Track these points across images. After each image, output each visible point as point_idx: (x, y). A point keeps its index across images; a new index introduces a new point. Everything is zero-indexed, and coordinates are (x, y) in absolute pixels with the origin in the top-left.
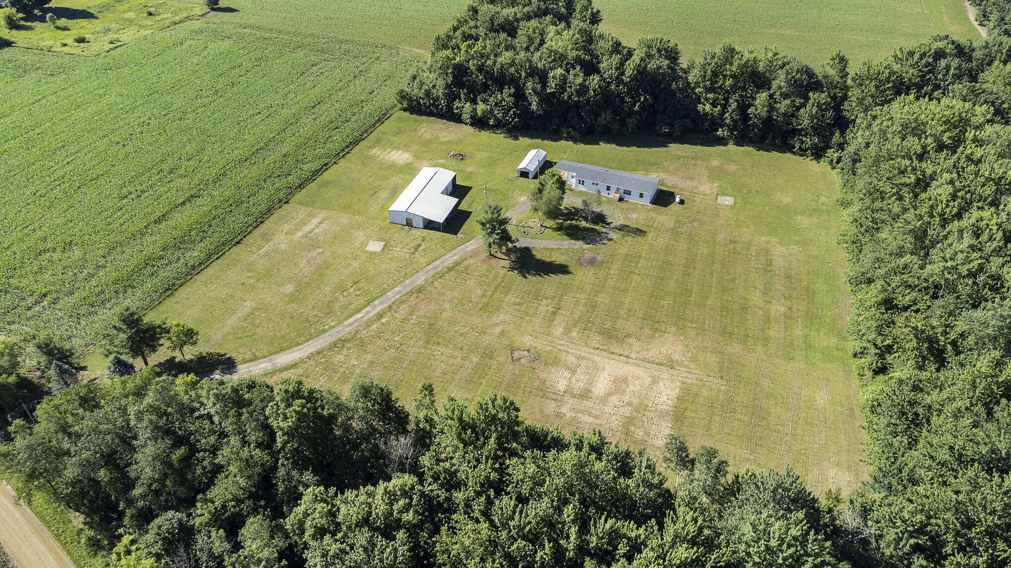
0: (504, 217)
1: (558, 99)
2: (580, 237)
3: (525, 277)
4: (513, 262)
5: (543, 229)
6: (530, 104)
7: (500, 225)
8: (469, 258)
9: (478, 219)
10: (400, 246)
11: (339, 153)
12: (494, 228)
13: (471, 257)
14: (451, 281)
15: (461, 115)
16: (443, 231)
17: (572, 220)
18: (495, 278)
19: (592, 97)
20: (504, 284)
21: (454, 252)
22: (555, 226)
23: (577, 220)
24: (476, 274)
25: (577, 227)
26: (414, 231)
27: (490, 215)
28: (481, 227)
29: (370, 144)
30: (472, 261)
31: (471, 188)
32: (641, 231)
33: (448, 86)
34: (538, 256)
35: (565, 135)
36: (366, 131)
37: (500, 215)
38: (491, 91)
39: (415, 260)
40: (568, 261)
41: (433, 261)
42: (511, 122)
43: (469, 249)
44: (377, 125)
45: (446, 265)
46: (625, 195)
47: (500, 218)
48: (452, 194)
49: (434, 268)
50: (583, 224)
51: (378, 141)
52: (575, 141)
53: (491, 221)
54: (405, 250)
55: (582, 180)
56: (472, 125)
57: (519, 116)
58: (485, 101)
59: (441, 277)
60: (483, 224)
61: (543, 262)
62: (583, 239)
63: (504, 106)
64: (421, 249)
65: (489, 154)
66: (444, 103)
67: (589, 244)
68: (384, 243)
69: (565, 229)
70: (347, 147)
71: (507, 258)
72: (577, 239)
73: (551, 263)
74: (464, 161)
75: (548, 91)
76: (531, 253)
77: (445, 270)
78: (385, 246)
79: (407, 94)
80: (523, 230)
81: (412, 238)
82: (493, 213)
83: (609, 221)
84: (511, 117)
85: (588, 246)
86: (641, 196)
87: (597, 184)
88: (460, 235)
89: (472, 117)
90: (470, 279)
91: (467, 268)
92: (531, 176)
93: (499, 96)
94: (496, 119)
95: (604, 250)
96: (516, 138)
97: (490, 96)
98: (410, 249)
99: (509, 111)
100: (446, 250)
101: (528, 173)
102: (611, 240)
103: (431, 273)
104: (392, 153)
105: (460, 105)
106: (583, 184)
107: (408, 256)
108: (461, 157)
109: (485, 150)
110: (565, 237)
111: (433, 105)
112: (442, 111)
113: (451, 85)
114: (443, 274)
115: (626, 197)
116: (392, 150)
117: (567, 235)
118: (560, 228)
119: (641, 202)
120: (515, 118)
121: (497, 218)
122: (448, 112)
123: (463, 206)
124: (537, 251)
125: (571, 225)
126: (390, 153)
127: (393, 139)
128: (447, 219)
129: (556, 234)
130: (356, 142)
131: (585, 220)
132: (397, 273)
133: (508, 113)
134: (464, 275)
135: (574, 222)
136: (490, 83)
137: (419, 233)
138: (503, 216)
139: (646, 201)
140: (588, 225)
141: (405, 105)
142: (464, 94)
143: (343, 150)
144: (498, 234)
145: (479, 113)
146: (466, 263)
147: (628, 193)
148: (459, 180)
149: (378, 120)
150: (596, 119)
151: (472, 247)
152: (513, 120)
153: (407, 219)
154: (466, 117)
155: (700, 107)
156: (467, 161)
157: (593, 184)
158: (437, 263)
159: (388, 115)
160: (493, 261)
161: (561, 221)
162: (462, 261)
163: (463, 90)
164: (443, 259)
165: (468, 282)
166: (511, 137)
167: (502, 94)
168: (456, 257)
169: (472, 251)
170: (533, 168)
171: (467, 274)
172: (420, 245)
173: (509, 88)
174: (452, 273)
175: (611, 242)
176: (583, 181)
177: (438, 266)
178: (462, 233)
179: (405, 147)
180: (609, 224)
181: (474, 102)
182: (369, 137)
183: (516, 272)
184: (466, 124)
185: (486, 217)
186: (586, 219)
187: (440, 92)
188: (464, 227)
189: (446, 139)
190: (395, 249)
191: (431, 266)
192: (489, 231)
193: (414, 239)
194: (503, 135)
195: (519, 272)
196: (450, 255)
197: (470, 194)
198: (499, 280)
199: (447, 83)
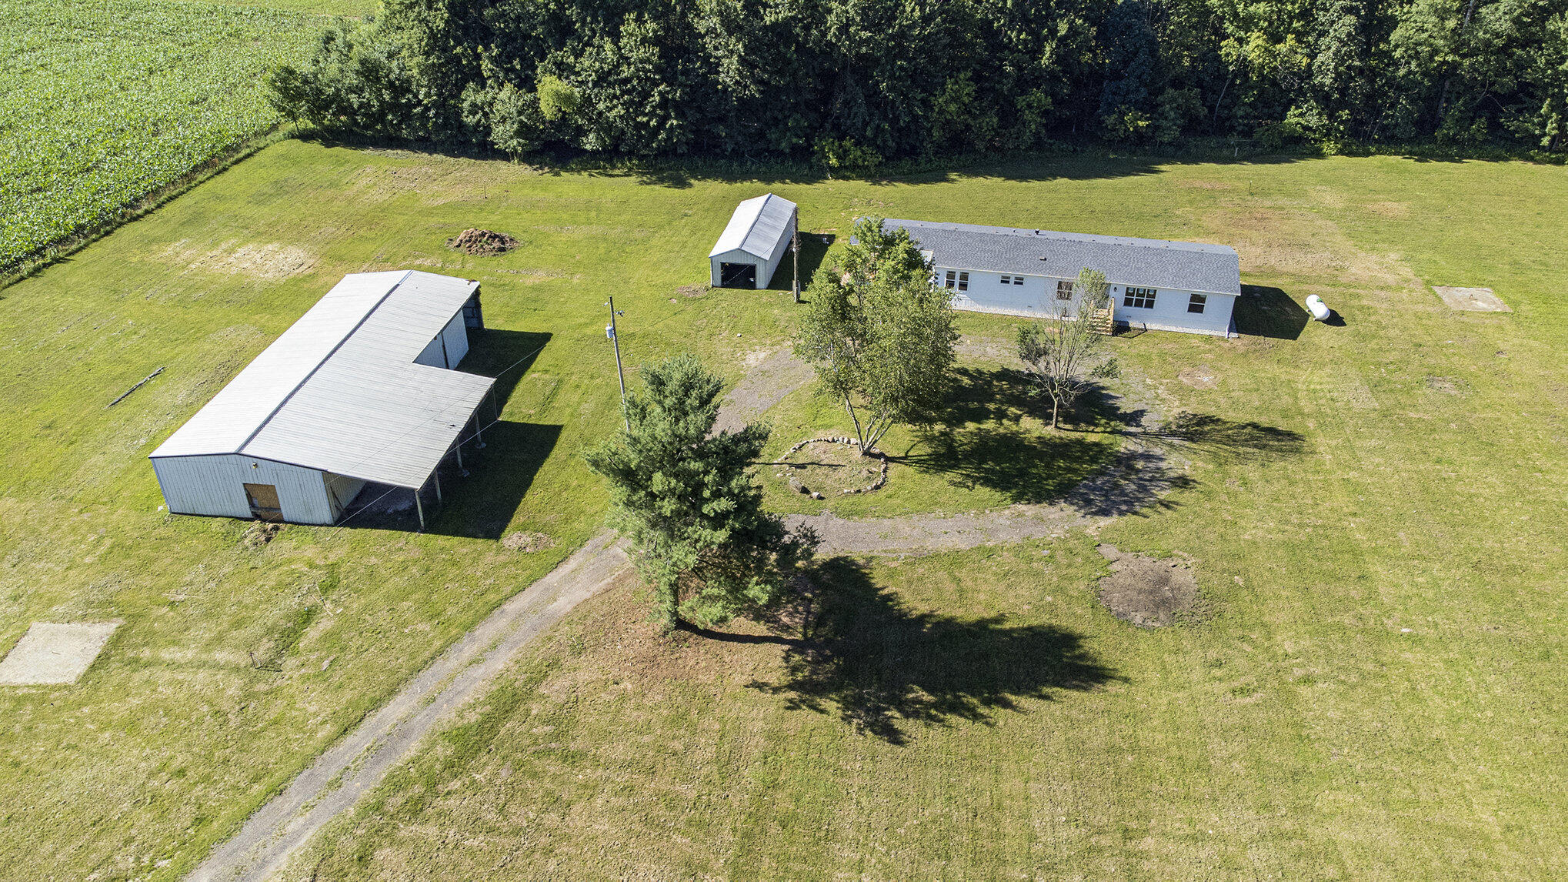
0: (737, 428)
1: (801, 48)
2: (1050, 485)
3: (894, 737)
4: (798, 647)
5: (878, 466)
6: (714, 68)
7: (726, 475)
8: (568, 661)
9: (599, 448)
10: (204, 631)
11: (18, 260)
12: (692, 497)
13: (578, 650)
14: (475, 824)
15: (488, 131)
16: (432, 528)
17: (980, 416)
18: (728, 765)
19: (914, 25)
20: (784, 803)
21: (486, 632)
22: (924, 450)
23: (1000, 415)
24: (620, 751)
25: (1012, 445)
26: (286, 544)
27: (661, 427)
28: (621, 492)
29: (158, 232)
30: (586, 672)
31: (546, 337)
32: (1273, 432)
33: (436, 42)
34: (914, 603)
35: (833, 161)
36: (155, 192)
37: (712, 419)
38: (580, 39)
39: (277, 708)
40: (1052, 609)
41: (377, 704)
42: (655, 132)
43: (563, 604)
44: (201, 177)
45: (446, 716)
46: (1132, 310)
47: (716, 431)
48: (468, 365)
49: (378, 752)
50: (1032, 427)
51: (195, 219)
52: (874, 175)
53: (670, 458)
54: (221, 656)
55: (959, 269)
56: (529, 157)
57: (680, 109)
58: (563, 70)
59: (416, 809)
60: (629, 476)
61: (948, 630)
62: (1065, 492)
63: (627, 81)
64: (313, 633)
65: (596, 230)
66: (428, 95)
67: (1105, 512)
68: (111, 628)
69: (968, 457)
70: (61, 241)
71: (761, 629)
72: (1041, 496)
73: (981, 628)
74: (509, 255)
75: (769, 19)
76: (870, 590)
77: (444, 751)
78: (117, 641)
79: (306, 82)
80: (794, 483)
81: (273, 577)
82: (680, 411)
83: (1127, 406)
84: (652, 115)
85: (1104, 522)
86: (1197, 304)
87: (1019, 282)
88: (512, 538)
89: (523, 131)
90: (590, 790)
91: (562, 721)
92: (762, 277)
93: (608, 46)
94: (604, 126)
95: (1180, 532)
96: (681, 183)
97: (578, 54)
98: (250, 647)
99: (646, 95)
100: (446, 624)
101: (751, 270)
102: (1183, 482)
103: (362, 789)
104: (241, 251)
105: (480, 98)
106: (963, 286)
107: (234, 687)
108: (500, 243)
109: (582, 219)
110: (983, 492)
111: (394, 107)
112: (424, 126)
113: (447, 34)
114: (432, 785)
115: (1137, 319)
116: (246, 242)
117: (987, 482)
118: (944, 458)
119: (1197, 328)
120: (667, 117)
121: (700, 437)
122: (445, 125)
123: (520, 408)
124: (892, 574)
125: (983, 437)
126: (230, 251)
127: (252, 211)
128: (447, 468)
129: (941, 482)
130: (105, 226)
131: (1032, 413)
132: (145, 816)
133: (641, 104)
134: (553, 767)
135: (989, 425)
136: (572, 12)
137: (310, 552)
138: (729, 422)
139: (1215, 325)
140: (1050, 431)
141: (306, 123)
142: (493, 60)
143: (39, 251)
144: (718, 521)
145: (547, 109)
146: (556, 688)
147: (1141, 299)
148: (494, 316)
149: (206, 164)
150: (926, 104)
151: (580, 594)
152: (663, 121)
153: (250, 490)
154: (502, 134)
155: (1229, 49)
156: (518, 257)
157: (1005, 280)
158: (395, 710)
159: (245, 151)
160: (697, 656)
161: (939, 427)
162: (536, 679)
163: (487, 48)
164: (428, 680)
165: (577, 818)
166: (661, 180)
167: (616, 43)
168: (500, 662)
169: (581, 613)
170: (765, 251)
171: (571, 758)
172: (308, 616)
173: (639, 20)
174: (485, 770)
175: (1186, 497)
176: (964, 276)
177: (402, 730)
178: (524, 528)
179: (296, 233)
180: (1134, 418)
181: (527, 83)
182: (163, 211)
183: (831, 705)
184: (505, 156)
185: (643, 434)
186: (1039, 408)
187: (413, 66)
188: (533, 498)
189: (440, 202)
190: (166, 655)
191: (359, 740)
192: (668, 507)
193: (281, 585)
194: (633, 179)
195: (852, 705)
196: (469, 649)
197: (544, 359)
198: (752, 775)
199: (432, 35)
